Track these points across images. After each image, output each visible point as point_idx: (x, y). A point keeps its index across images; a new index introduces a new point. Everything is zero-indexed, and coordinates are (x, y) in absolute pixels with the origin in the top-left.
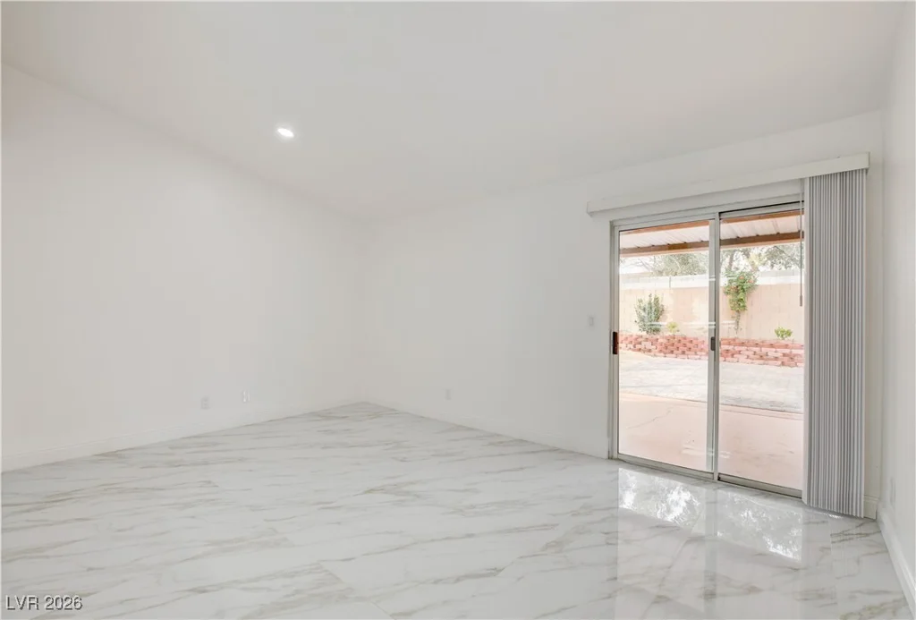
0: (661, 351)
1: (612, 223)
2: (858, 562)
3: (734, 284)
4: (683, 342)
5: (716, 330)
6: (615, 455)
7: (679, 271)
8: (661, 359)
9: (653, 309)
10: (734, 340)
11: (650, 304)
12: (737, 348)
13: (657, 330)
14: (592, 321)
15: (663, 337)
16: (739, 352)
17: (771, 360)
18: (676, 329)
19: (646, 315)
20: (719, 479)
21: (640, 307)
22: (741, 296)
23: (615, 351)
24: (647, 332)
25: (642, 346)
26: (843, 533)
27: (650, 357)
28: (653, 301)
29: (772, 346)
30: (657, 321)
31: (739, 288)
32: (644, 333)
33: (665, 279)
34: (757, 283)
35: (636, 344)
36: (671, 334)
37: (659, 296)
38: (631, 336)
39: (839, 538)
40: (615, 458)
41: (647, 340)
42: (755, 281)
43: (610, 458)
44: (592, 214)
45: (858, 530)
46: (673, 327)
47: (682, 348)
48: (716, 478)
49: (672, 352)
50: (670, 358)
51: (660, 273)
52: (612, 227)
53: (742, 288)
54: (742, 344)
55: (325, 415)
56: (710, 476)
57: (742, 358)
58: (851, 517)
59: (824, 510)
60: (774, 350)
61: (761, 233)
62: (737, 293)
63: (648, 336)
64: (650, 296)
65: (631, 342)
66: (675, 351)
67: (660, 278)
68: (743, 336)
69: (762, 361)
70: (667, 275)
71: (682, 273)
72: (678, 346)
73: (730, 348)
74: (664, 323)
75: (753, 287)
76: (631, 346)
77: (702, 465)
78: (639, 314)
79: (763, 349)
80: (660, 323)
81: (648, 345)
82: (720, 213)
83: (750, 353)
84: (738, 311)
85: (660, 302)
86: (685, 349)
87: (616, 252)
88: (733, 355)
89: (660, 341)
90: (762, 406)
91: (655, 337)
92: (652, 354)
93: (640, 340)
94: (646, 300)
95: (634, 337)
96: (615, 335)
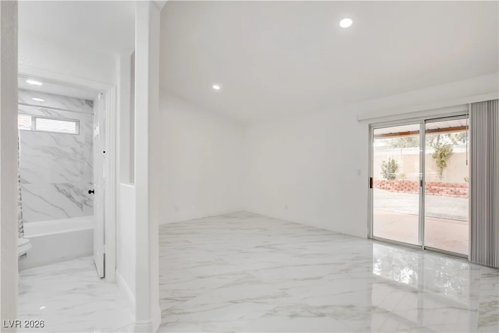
0: (396, 189)
1: (369, 125)
2: (494, 285)
3: (439, 153)
4: (409, 184)
5: (423, 177)
6: (371, 237)
7: (406, 145)
8: (396, 193)
9: (391, 166)
10: (439, 183)
11: (389, 163)
12: (441, 188)
13: (394, 178)
14: (359, 172)
15: (397, 182)
16: (442, 190)
17: (461, 194)
18: (404, 177)
19: (387, 170)
20: (425, 249)
21: (383, 165)
22: (443, 159)
23: (371, 187)
24: (388, 179)
25: (385, 186)
26: (488, 274)
27: (388, 192)
28: (391, 162)
29: (462, 187)
30: (394, 172)
31: (442, 154)
32: (386, 179)
33: (398, 149)
34: (453, 152)
35: (382, 185)
36: (402, 180)
37: (395, 159)
38: (379, 181)
39: (486, 276)
40: (371, 238)
41: (388, 183)
42: (452, 150)
43: (369, 238)
44: (359, 121)
45: (496, 274)
46: (403, 176)
47: (408, 188)
48: (423, 249)
49: (402, 190)
50: (401, 193)
51: (396, 146)
52: (370, 127)
53: (444, 155)
54: (444, 186)
55: (227, 216)
56: (420, 247)
57: (444, 193)
58: (495, 268)
59: (479, 265)
60: (463, 189)
61: (452, 126)
62: (441, 157)
63: (388, 181)
64: (390, 159)
65: (378, 184)
66: (404, 189)
67: (395, 149)
68: (444, 181)
69: (456, 195)
70: (400, 147)
71: (408, 146)
72: (405, 187)
73: (437, 187)
74: (397, 174)
75: (450, 154)
76: (379, 186)
77: (416, 242)
78: (383, 169)
79: (456, 188)
80: (396, 174)
81: (388, 186)
82: (425, 120)
83: (449, 191)
84: (441, 168)
85: (395, 162)
86: (410, 188)
87: (371, 137)
88: (438, 192)
89: (395, 183)
90: (454, 218)
91: (392, 181)
92: (391, 190)
93: (383, 183)
94: (387, 162)
95: (381, 181)
96: (371, 179)
